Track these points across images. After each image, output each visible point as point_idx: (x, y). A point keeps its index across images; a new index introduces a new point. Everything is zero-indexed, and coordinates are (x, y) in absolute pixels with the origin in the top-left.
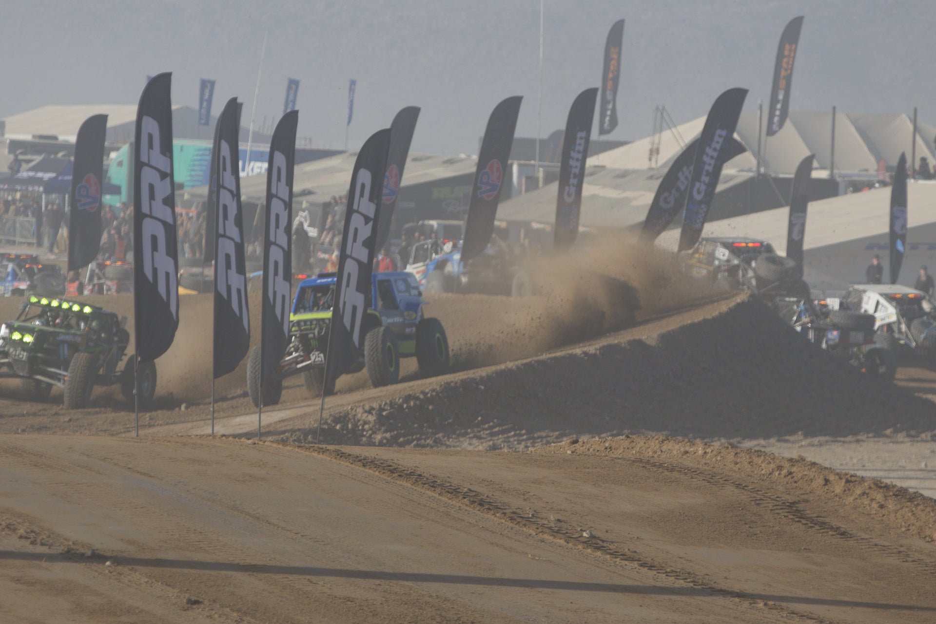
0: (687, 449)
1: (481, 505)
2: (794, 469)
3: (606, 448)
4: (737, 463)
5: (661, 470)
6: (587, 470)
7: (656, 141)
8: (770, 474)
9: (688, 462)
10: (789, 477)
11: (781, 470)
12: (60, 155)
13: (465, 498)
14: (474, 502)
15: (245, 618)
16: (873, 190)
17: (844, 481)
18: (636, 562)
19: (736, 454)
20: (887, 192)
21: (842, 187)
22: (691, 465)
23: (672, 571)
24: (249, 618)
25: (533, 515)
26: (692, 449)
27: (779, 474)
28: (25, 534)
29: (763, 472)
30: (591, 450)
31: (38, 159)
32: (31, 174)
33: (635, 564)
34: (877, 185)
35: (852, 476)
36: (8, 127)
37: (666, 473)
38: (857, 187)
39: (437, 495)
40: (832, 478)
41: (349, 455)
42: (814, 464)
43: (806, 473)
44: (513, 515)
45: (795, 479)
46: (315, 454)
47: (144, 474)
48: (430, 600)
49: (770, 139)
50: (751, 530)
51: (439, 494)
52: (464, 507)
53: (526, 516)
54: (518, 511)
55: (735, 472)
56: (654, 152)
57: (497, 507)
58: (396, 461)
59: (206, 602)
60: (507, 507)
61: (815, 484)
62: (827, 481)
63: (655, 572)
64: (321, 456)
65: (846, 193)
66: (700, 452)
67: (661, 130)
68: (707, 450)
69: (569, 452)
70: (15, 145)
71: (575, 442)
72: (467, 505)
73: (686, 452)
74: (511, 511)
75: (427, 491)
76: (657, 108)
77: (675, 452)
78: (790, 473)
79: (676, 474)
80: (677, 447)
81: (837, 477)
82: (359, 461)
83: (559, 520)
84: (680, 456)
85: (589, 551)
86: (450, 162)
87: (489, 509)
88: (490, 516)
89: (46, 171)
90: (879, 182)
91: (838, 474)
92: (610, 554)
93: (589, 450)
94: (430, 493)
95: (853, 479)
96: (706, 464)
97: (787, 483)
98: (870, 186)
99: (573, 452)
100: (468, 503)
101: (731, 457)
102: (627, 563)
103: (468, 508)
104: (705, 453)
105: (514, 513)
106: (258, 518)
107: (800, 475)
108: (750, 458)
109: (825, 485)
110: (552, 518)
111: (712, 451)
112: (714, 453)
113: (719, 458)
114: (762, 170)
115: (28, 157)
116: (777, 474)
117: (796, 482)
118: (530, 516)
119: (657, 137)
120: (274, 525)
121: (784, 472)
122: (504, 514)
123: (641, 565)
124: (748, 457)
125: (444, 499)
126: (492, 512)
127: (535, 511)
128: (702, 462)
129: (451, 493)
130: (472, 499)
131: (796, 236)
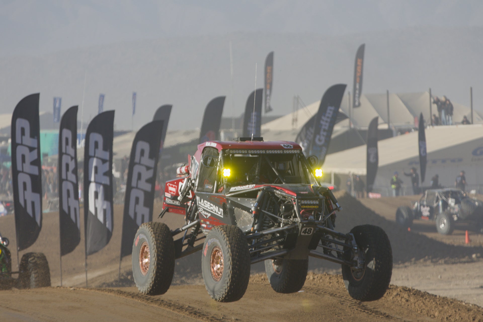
1: (195, 314)
3: (262, 280)
4: (330, 283)
7: (296, 115)
13: (186, 311)
14: (191, 313)
16: (411, 133)
19: (330, 278)
21: (394, 133)
25: (223, 318)
30: (254, 281)
34: (413, 130)
38: (403, 132)
39: (172, 311)
41: (125, 292)
44: (212, 318)
46: (106, 293)
47: (15, 310)
49: (357, 110)
50: (339, 318)
52: (186, 316)
53: (219, 318)
54: (215, 316)
55: (330, 287)
56: (295, 120)
57: (203, 315)
60: (209, 314)
64: (110, 294)
65: (397, 135)
67: (298, 109)
68: (315, 277)
72: (187, 315)
74: (211, 316)
76: (295, 97)
82: (130, 295)
86: (188, 133)
87: (199, 316)
88: (200, 320)
90: (414, 128)
93: (253, 281)
94: (168, 310)
98: (409, 131)
100: (188, 313)
101: (328, 279)
103: (188, 316)
104: (314, 278)
105: (213, 317)
110: (233, 318)
111: (317, 277)
112: (319, 278)
113: (321, 281)
114: (352, 126)
118: (222, 318)
119: (296, 113)
122: (208, 318)
125: (176, 312)
126: (201, 318)
127: (224, 315)
128: (313, 283)
129: (179, 309)
130: (190, 311)
131: (372, 160)
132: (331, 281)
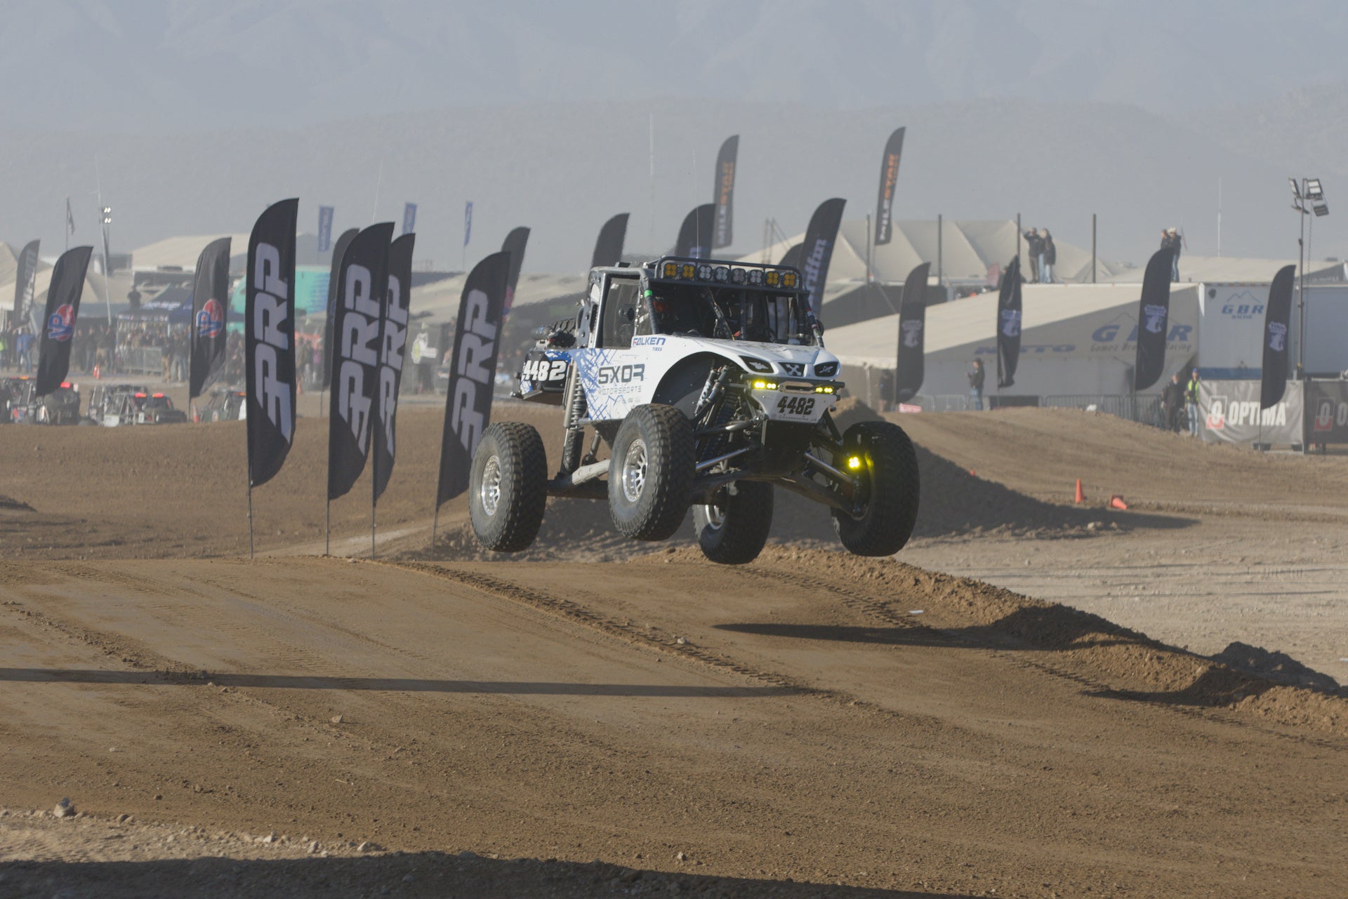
0: (781, 554)
1: (577, 615)
2: (885, 571)
4: (830, 567)
5: (755, 576)
6: (682, 578)
7: (768, 253)
8: (862, 576)
9: (782, 567)
10: (881, 578)
11: (872, 572)
12: (184, 285)
13: (561, 609)
14: (570, 613)
15: (343, 733)
16: (980, 296)
17: (933, 580)
18: (729, 667)
19: (829, 557)
20: (994, 297)
21: (950, 293)
22: (784, 570)
23: (765, 674)
24: (347, 733)
25: (628, 624)
26: (785, 554)
27: (871, 576)
28: (128, 658)
29: (855, 574)
30: (688, 558)
31: (162, 289)
32: (156, 305)
33: (729, 669)
34: (984, 290)
35: (941, 575)
36: (135, 259)
37: (760, 578)
38: (965, 292)
39: (534, 608)
40: (921, 578)
41: (448, 571)
42: (904, 565)
43: (896, 574)
44: (609, 625)
45: (886, 580)
46: (414, 570)
47: (246, 595)
48: (526, 710)
49: (879, 248)
51: (536, 606)
52: (560, 618)
53: (622, 625)
54: (613, 620)
55: (828, 575)
57: (593, 617)
58: (494, 575)
59: (306, 718)
60: (603, 617)
61: (905, 585)
62: (917, 581)
63: (748, 676)
64: (420, 572)
65: (954, 299)
66: (794, 556)
67: (772, 243)
68: (801, 555)
69: (666, 561)
70: (140, 277)
71: (673, 551)
72: (563, 616)
73: (780, 558)
74: (607, 620)
75: (524, 604)
76: (767, 222)
77: (769, 558)
78: (882, 575)
79: (769, 579)
80: (771, 553)
81: (927, 577)
82: (458, 576)
83: (654, 628)
84: (774, 561)
85: (684, 657)
86: (566, 281)
87: (585, 619)
88: (586, 626)
89: (170, 300)
90: (986, 287)
91: (927, 574)
92: (704, 659)
93: (685, 558)
94: (527, 605)
95: (943, 578)
96: (799, 568)
97: (879, 584)
98: (977, 291)
99: (670, 561)
100: (564, 614)
101: (824, 560)
102: (720, 667)
103: (564, 619)
104: (799, 557)
105: (610, 622)
106: (358, 635)
107: (891, 576)
108: (843, 560)
109: (916, 584)
110: (647, 626)
111: (805, 556)
112: (808, 557)
113: (812, 562)
114: (872, 279)
115: (154, 288)
116: (869, 575)
117: (887, 583)
118: (626, 624)
119: (768, 250)
120: (373, 641)
121: (876, 574)
122: (601, 623)
123: (734, 670)
124: (840, 560)
125: (541, 611)
126: (588, 622)
127: (631, 620)
128: (796, 567)
129: (548, 605)
130: (568, 610)
131: (909, 342)
132: (831, 564)
